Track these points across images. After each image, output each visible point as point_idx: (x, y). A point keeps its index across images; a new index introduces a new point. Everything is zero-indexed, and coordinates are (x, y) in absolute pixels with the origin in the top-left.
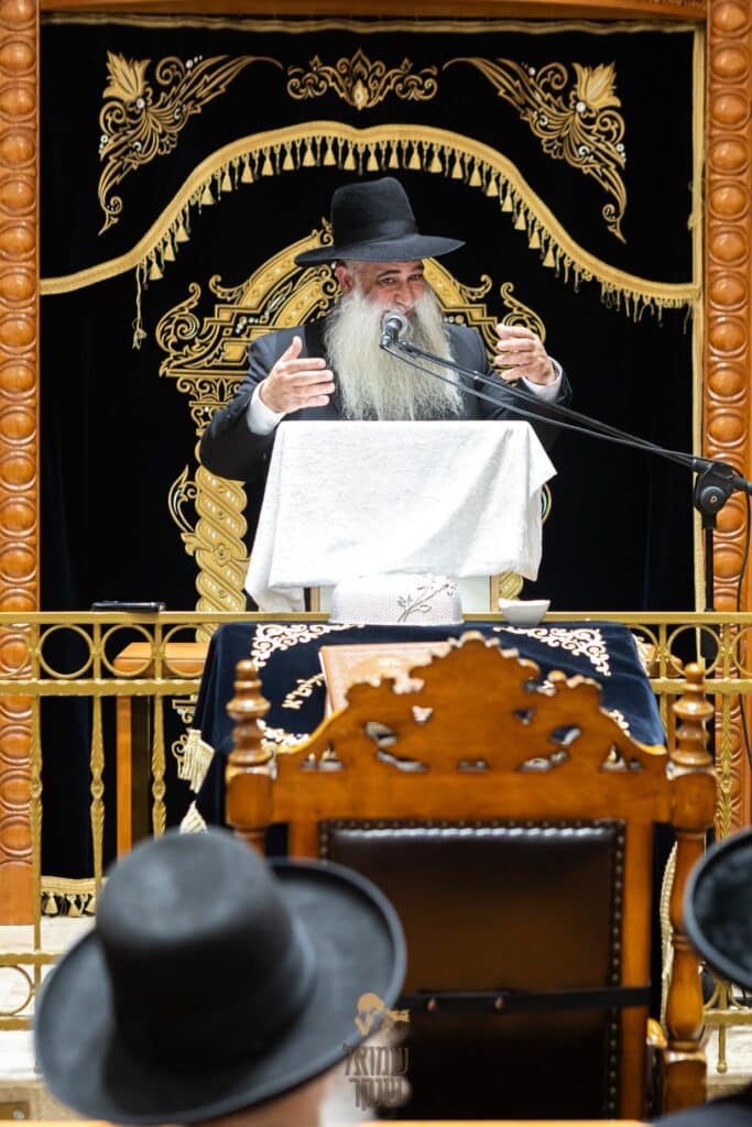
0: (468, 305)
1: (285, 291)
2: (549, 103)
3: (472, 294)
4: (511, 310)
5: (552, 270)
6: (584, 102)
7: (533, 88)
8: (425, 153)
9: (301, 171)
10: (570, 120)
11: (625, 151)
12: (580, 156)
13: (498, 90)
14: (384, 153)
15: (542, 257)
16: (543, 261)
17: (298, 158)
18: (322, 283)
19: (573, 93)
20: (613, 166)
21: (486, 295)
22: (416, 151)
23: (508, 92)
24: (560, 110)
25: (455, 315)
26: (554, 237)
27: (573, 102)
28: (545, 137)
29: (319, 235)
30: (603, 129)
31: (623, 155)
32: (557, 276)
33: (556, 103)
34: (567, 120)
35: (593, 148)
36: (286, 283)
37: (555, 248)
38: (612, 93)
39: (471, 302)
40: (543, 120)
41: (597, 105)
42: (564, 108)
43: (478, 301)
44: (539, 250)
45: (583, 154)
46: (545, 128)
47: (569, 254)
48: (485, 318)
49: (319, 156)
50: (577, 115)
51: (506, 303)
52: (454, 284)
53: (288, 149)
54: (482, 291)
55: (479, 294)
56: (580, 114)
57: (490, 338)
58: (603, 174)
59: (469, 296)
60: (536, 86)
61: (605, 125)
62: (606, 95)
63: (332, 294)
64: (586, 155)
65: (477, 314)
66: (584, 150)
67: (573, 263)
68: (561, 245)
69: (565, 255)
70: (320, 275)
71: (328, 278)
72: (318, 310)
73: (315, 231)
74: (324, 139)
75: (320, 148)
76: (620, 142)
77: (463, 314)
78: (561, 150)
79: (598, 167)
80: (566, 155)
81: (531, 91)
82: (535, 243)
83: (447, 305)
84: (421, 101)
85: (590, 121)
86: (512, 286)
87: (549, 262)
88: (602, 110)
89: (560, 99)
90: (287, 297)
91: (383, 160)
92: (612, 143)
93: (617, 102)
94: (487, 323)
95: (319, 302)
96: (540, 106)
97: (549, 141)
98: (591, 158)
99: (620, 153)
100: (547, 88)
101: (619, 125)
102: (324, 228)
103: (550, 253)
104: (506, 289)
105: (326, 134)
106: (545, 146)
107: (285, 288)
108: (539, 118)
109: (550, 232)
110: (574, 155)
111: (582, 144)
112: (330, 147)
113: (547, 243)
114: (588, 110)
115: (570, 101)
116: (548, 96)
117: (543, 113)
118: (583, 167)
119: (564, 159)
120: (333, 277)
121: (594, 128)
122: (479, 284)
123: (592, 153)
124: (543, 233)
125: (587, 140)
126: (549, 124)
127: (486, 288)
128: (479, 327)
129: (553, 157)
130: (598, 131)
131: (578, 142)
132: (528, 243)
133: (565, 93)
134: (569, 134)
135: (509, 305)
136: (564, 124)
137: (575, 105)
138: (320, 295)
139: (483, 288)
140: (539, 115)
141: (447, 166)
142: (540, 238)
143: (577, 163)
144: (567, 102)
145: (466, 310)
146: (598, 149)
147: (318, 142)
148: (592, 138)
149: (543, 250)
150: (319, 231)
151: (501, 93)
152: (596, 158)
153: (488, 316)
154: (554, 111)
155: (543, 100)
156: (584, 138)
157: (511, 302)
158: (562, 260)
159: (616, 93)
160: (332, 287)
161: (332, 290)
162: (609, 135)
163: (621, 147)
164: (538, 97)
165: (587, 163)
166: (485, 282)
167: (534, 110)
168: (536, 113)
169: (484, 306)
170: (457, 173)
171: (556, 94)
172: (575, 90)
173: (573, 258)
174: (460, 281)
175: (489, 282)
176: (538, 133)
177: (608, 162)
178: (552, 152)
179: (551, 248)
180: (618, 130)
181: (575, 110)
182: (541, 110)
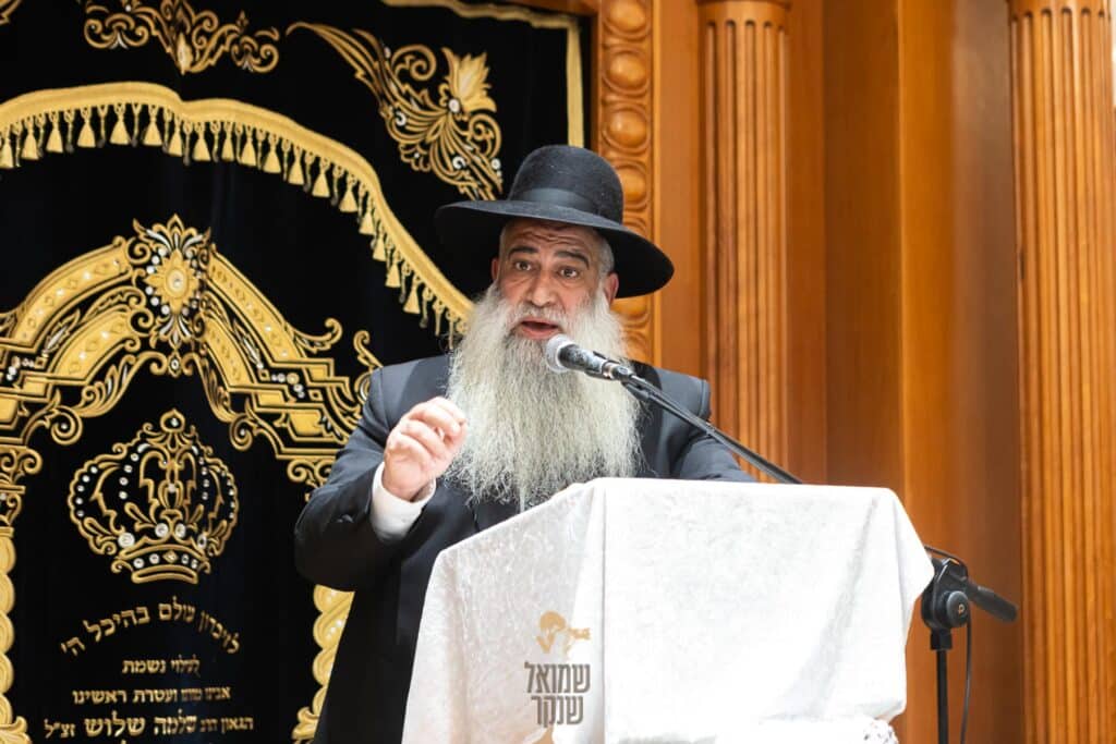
0: (306, 359)
1: (70, 323)
2: (407, 96)
3: (312, 344)
4: (366, 369)
5: (417, 318)
6: (458, 99)
7: (389, 77)
8: (260, 145)
9: (106, 150)
10: (441, 122)
11: (502, 169)
12: (455, 170)
13: (355, 71)
14: (216, 138)
15: (401, 300)
16: (403, 305)
17: (103, 132)
18: (130, 314)
19: (443, 87)
20: (489, 188)
21: (333, 346)
22: (250, 140)
23: (367, 76)
24: (424, 107)
25: (286, 372)
26: (418, 273)
27: (444, 97)
28: (402, 141)
29: (126, 245)
30: (479, 138)
31: (499, 174)
32: (422, 325)
33: (419, 98)
34: (435, 121)
35: (469, 162)
36: (71, 312)
37: (421, 288)
38: (484, 93)
39: (309, 354)
40: (400, 119)
41: (470, 106)
42: (431, 104)
43: (320, 354)
44: (398, 290)
45: (458, 166)
46: (402, 129)
47: (440, 297)
48: (332, 377)
49: (136, 131)
50: (450, 116)
51: (360, 359)
52: (286, 329)
53: (87, 117)
54: (326, 342)
55: (323, 344)
56: (453, 114)
57: (339, 405)
58: (480, 196)
59: (308, 347)
60: (391, 73)
61: (479, 132)
62: (478, 95)
63: (146, 330)
64: (463, 168)
65: (320, 371)
66: (459, 163)
67: (446, 310)
68: (429, 285)
69: (435, 298)
70: (127, 303)
71: (141, 307)
72: (123, 352)
73: (118, 239)
74: (145, 108)
75: (138, 119)
76: (497, 157)
77: (299, 372)
78: (426, 160)
79: (474, 185)
80: (434, 166)
81: (387, 79)
82: (393, 280)
83: (276, 358)
84: (256, 73)
85: (463, 125)
86: (367, 334)
87: (412, 306)
88: (475, 113)
89: (425, 92)
90: (72, 332)
91: (216, 147)
92: (488, 156)
93: (490, 105)
94: (334, 385)
95: (124, 341)
96: (396, 100)
97: (408, 147)
98: (466, 174)
99: (495, 171)
100: (405, 77)
101: (495, 133)
102: (136, 234)
103: (414, 295)
104: (360, 339)
105: (149, 101)
106: (403, 152)
107: (69, 319)
108: (396, 116)
109: (413, 266)
110: (447, 168)
111: (457, 154)
112: (153, 119)
113: (409, 281)
114: (462, 111)
115: (439, 96)
116: (406, 88)
117: (399, 110)
118: (460, 184)
119: (432, 172)
120: (149, 305)
121: (469, 134)
122: (323, 331)
123: (467, 168)
124: (404, 267)
125: (463, 150)
126: (407, 124)
127: (334, 336)
128: (323, 390)
129: (415, 168)
130: (473, 140)
131: (452, 152)
132: (385, 279)
133: (433, 86)
134: (439, 139)
135: (365, 362)
136: (430, 126)
137: (447, 102)
138: (129, 331)
139: (329, 336)
140: (395, 111)
141: (286, 165)
142: (400, 274)
143: (452, 178)
144: (435, 97)
145: (303, 367)
146: (474, 163)
147: (137, 111)
148: (468, 148)
149: (404, 291)
150: (127, 239)
151: (360, 74)
152: (473, 174)
153: (337, 374)
154: (416, 108)
155: (400, 92)
156: (460, 147)
157: (366, 358)
158: (430, 304)
159: (490, 94)
160: (146, 320)
161: (148, 325)
162: (483, 145)
163: (496, 164)
164: (393, 88)
165: (463, 179)
166: (331, 329)
167: (389, 103)
168: (391, 108)
169: (331, 361)
170: (296, 177)
171: (417, 86)
172: (447, 82)
173: (447, 303)
174: (294, 325)
175: (338, 328)
176: (396, 135)
177: (485, 182)
178: (412, 161)
179: (414, 288)
180: (494, 141)
181: (448, 108)
182: (397, 105)
